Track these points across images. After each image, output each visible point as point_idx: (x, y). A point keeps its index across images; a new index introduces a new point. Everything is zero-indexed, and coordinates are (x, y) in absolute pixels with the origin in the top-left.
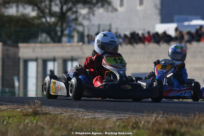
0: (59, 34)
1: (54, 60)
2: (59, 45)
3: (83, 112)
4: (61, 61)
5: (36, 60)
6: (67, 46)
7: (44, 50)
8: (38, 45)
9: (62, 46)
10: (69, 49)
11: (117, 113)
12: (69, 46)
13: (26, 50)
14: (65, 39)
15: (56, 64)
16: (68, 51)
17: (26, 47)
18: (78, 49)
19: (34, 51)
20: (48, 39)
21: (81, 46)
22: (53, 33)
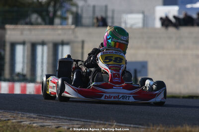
0: (51, 14)
1: (43, 43)
2: (50, 27)
3: (34, 118)
4: (51, 45)
5: (24, 43)
6: (58, 29)
7: (33, 32)
8: (27, 27)
9: (53, 29)
10: (60, 32)
11: (71, 120)
12: (61, 29)
13: (13, 32)
14: (57, 21)
15: (45, 48)
16: (59, 35)
17: (13, 29)
18: (70, 32)
19: (22, 34)
20: (40, 20)
21: (74, 29)
22: (44, 13)
